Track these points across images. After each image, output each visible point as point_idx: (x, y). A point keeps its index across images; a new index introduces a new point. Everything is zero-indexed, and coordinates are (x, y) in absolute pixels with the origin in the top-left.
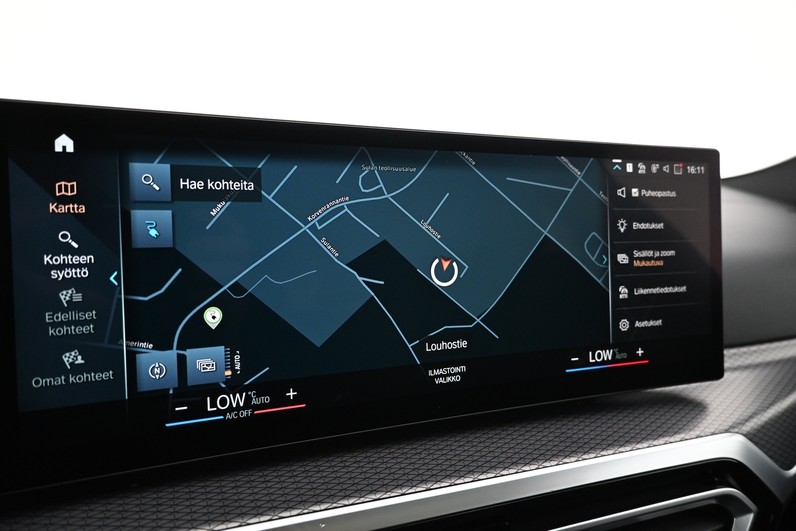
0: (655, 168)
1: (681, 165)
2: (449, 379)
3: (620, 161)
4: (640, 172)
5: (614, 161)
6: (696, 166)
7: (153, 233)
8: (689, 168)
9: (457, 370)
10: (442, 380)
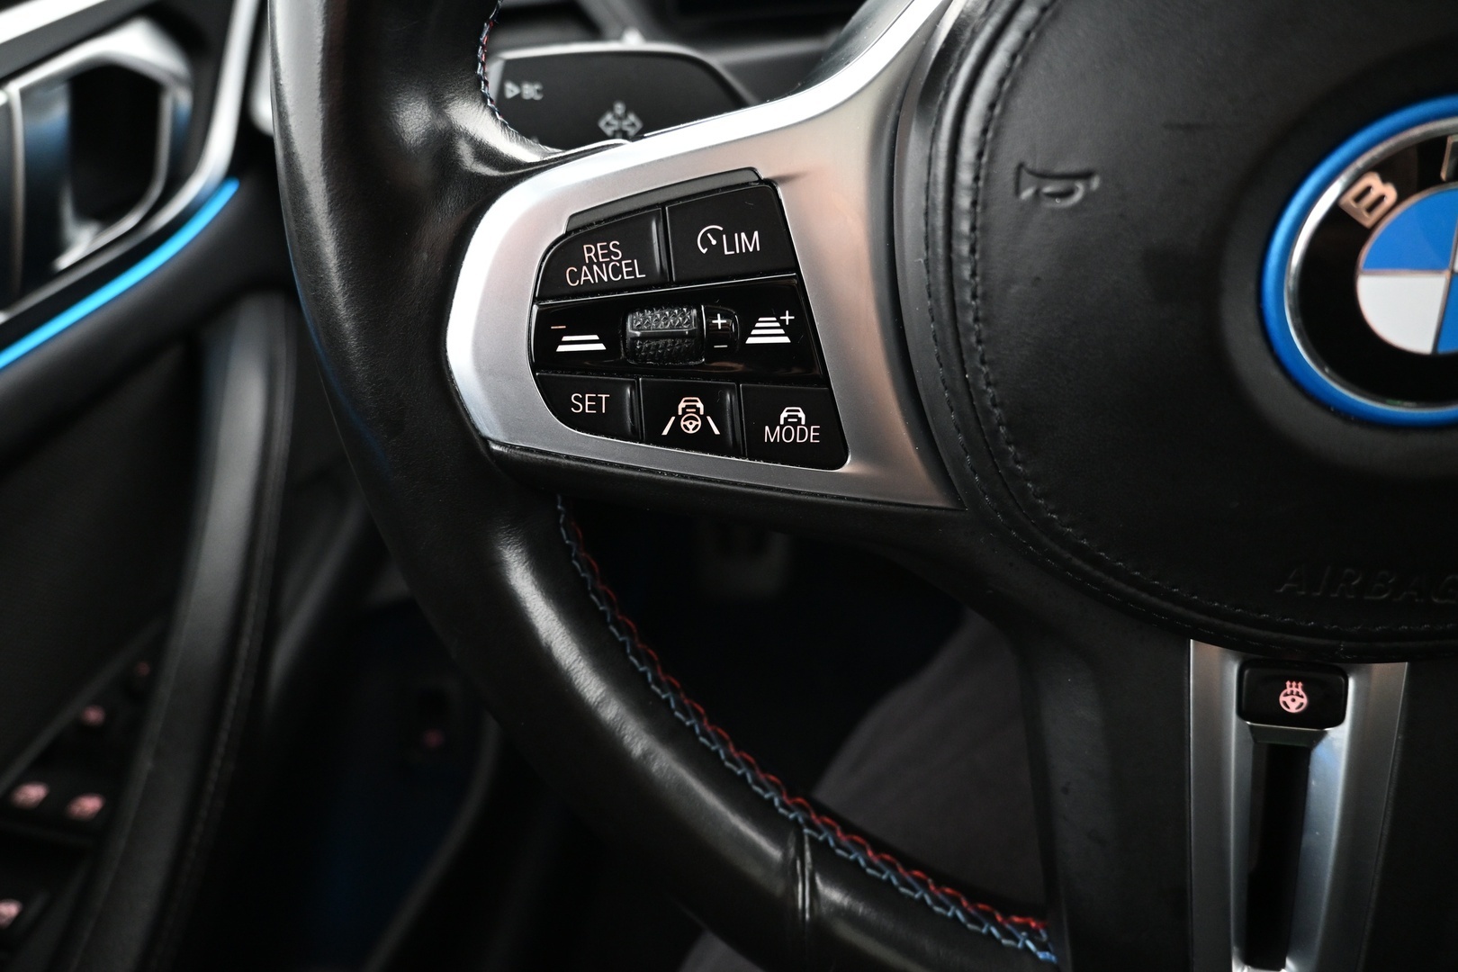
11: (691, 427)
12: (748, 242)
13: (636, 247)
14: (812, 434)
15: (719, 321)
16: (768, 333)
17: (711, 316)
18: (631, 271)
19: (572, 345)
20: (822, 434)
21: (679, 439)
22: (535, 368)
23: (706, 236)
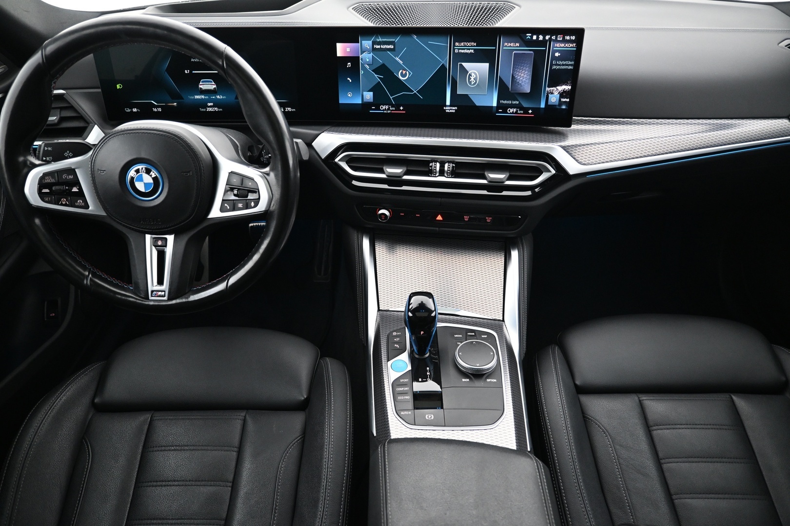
0: (547, 37)
1: (562, 36)
2: (451, 111)
3: (530, 35)
4: (540, 39)
5: (527, 35)
6: (570, 36)
7: (368, 60)
8: (566, 37)
9: (454, 108)
10: (448, 111)
11: (64, 203)
12: (71, 177)
13: (53, 177)
14: (83, 204)
15: (67, 188)
16: (75, 189)
17: (66, 187)
18: (53, 181)
19: (44, 191)
20: (85, 204)
21: (62, 205)
22: (38, 194)
23: (64, 176)
